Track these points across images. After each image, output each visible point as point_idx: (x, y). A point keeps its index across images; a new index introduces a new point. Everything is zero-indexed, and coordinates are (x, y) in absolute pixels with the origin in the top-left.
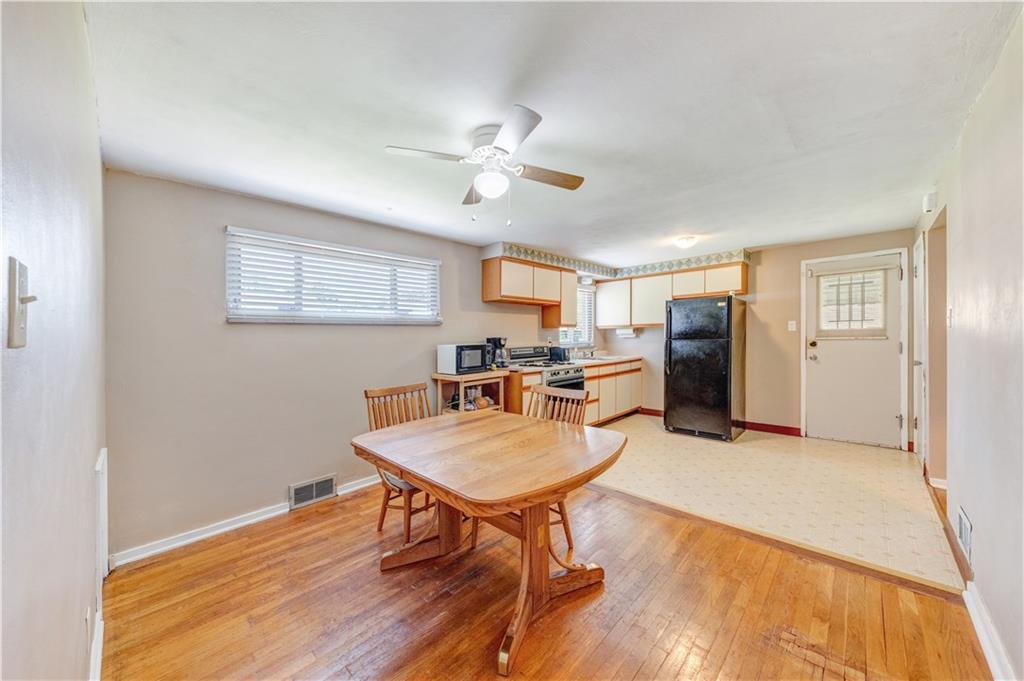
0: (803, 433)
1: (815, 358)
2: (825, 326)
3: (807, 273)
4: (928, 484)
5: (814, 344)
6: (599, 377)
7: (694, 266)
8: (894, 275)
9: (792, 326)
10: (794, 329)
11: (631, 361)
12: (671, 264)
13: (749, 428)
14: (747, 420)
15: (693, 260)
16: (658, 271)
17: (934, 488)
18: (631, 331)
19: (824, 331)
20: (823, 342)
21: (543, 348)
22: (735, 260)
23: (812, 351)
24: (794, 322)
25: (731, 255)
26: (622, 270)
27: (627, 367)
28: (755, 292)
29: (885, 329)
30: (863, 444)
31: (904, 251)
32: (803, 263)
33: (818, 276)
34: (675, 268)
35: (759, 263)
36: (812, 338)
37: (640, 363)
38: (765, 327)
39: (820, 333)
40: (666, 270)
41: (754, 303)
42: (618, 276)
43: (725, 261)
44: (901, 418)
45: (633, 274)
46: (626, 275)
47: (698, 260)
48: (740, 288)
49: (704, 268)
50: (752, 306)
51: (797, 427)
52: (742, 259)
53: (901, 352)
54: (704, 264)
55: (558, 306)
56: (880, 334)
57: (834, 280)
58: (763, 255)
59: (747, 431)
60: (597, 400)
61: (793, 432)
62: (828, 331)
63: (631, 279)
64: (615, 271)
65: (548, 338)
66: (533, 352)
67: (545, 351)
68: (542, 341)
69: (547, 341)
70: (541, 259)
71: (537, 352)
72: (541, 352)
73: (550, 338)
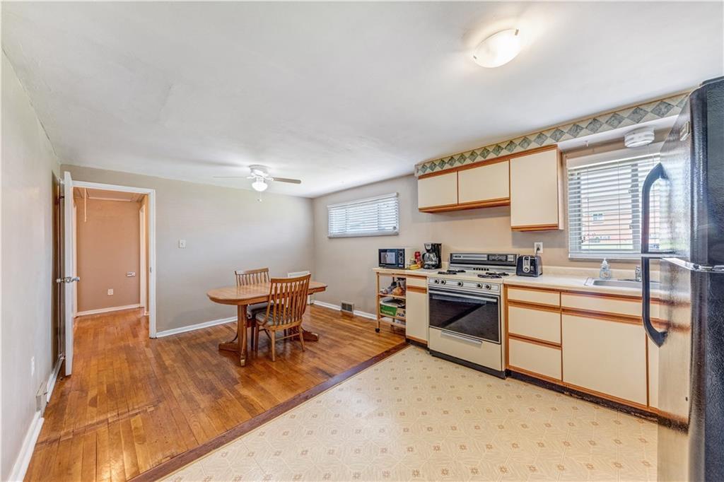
21: (506, 256)
65: (536, 244)
66: (486, 259)
67: (509, 260)
68: (522, 246)
69: (534, 247)
70: (464, 160)
71: (494, 260)
72: (501, 260)
73: (541, 244)
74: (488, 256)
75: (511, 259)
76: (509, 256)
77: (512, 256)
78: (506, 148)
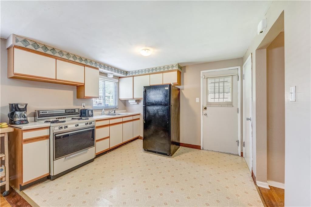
0: (202, 148)
1: (206, 115)
2: (210, 100)
3: (203, 76)
4: (256, 184)
5: (205, 108)
6: (110, 125)
7: (158, 71)
8: (235, 78)
9: (197, 100)
10: (198, 102)
11: (133, 115)
12: (149, 70)
13: (181, 146)
14: (180, 142)
15: (158, 68)
16: (144, 73)
17: (259, 187)
18: (134, 101)
19: (209, 103)
20: (209, 107)
21: (75, 110)
22: (175, 68)
23: (205, 112)
24: (198, 98)
25: (173, 66)
26: (129, 72)
27: (131, 118)
28: (183, 85)
29: (232, 102)
30: (224, 153)
31: (239, 68)
32: (202, 72)
33: (207, 78)
34: (151, 72)
35: (185, 72)
36: (205, 106)
37: (139, 116)
38: (187, 100)
39: (208, 104)
40: (147, 72)
41: (183, 89)
42: (128, 75)
43: (170, 69)
44: (238, 141)
45: (134, 74)
46: (131, 75)
47: (160, 68)
48: (177, 82)
49: (162, 72)
50: (182, 91)
51: (200, 145)
52: (177, 69)
53: (238, 112)
54: (162, 70)
55: (83, 86)
56: (230, 104)
57: (213, 81)
58: (187, 68)
59: (180, 147)
60: (109, 137)
61: (198, 147)
62: (211, 103)
63: (133, 77)
64: (127, 73)
65: (83, 104)
66: (64, 112)
67: (76, 111)
68: (77, 105)
69: (82, 105)
70: (63, 55)
71: (69, 112)
72: (72, 112)
73: (84, 104)
74: (66, 110)
75: (77, 111)
76: (76, 110)
77: (77, 110)
78: (84, 61)
